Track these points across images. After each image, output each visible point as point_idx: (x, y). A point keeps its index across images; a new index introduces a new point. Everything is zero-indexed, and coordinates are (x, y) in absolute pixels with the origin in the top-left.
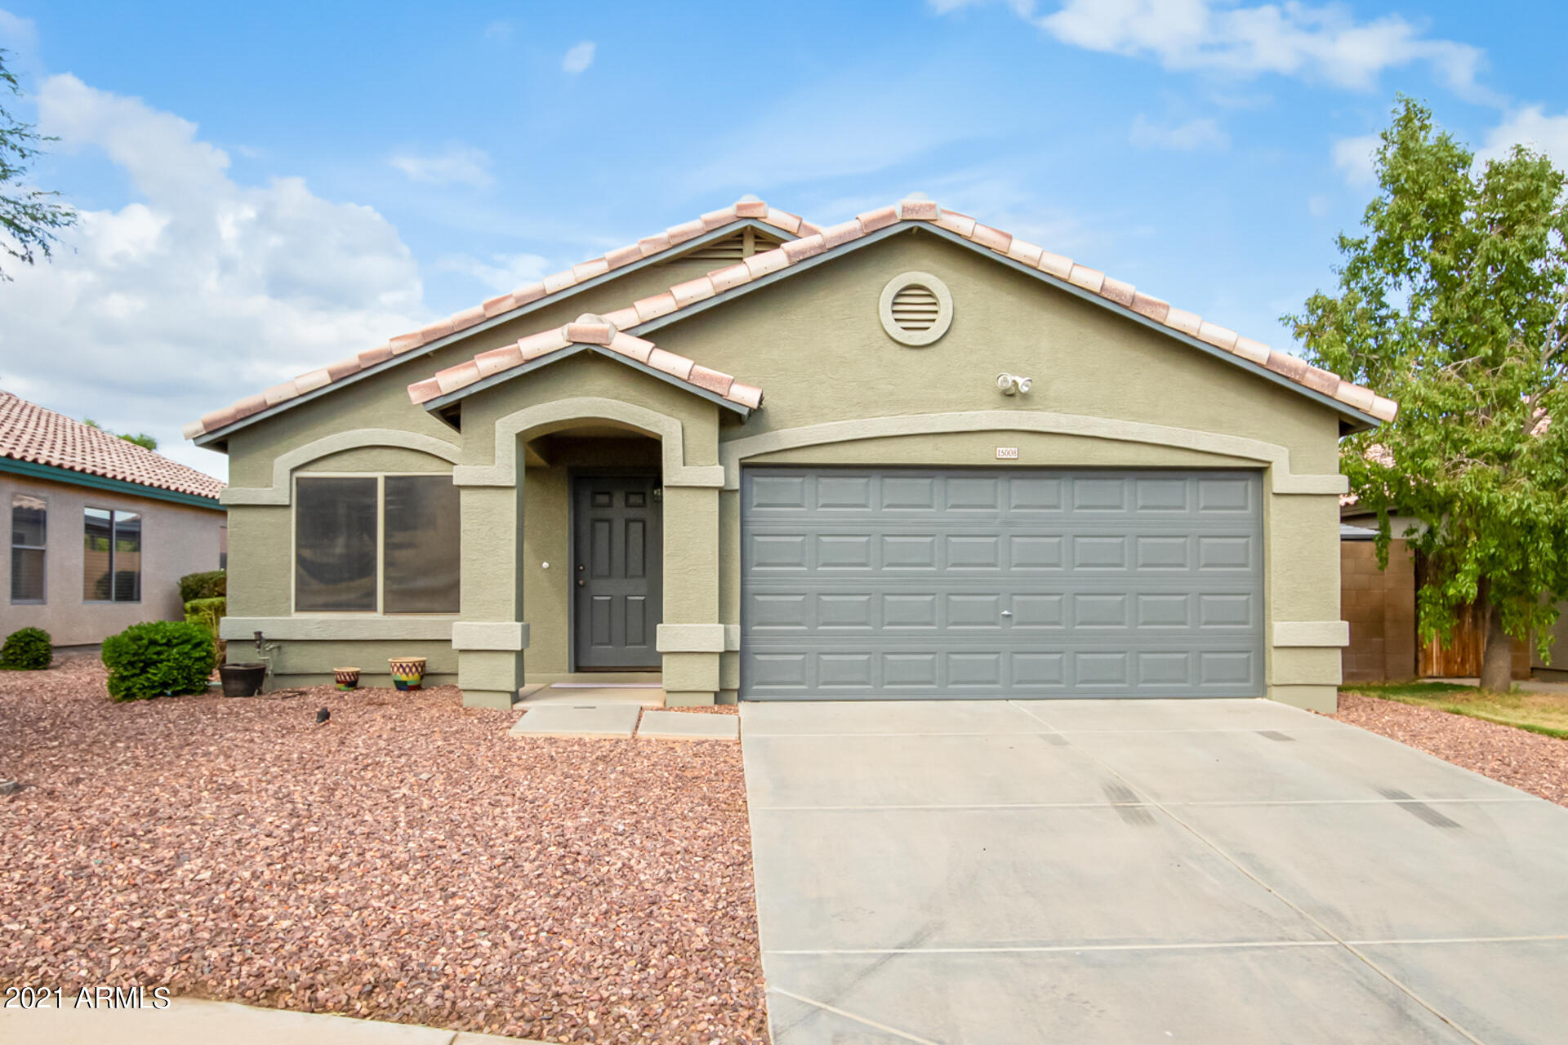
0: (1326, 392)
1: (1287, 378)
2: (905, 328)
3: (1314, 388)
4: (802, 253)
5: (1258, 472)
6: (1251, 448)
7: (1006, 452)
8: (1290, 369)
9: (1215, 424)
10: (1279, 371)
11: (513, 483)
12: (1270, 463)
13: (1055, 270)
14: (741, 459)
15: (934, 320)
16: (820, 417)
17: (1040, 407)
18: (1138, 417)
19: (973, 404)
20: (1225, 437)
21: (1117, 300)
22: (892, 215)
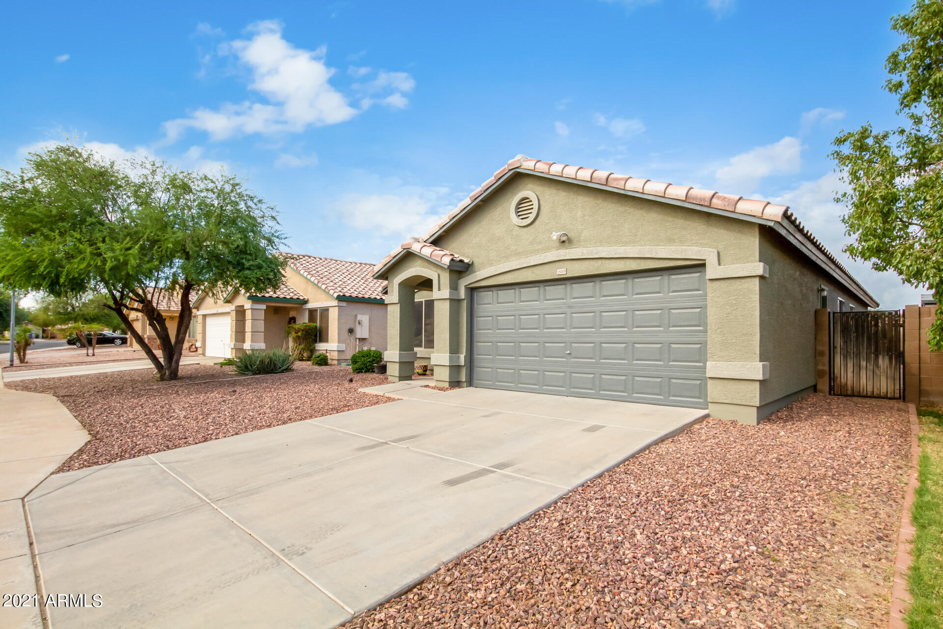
0: (728, 209)
1: (702, 205)
2: (522, 219)
3: (720, 208)
4: (475, 196)
5: (701, 266)
6: (691, 252)
7: (561, 271)
8: (701, 199)
9: (670, 241)
10: (694, 202)
11: (397, 302)
12: (705, 260)
13: (569, 175)
14: (465, 286)
15: (531, 213)
16: (491, 265)
17: (577, 246)
18: (626, 244)
19: (547, 249)
20: (673, 248)
21: (599, 182)
22: (505, 169)
